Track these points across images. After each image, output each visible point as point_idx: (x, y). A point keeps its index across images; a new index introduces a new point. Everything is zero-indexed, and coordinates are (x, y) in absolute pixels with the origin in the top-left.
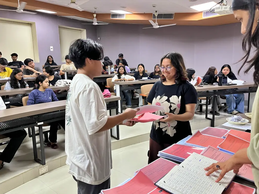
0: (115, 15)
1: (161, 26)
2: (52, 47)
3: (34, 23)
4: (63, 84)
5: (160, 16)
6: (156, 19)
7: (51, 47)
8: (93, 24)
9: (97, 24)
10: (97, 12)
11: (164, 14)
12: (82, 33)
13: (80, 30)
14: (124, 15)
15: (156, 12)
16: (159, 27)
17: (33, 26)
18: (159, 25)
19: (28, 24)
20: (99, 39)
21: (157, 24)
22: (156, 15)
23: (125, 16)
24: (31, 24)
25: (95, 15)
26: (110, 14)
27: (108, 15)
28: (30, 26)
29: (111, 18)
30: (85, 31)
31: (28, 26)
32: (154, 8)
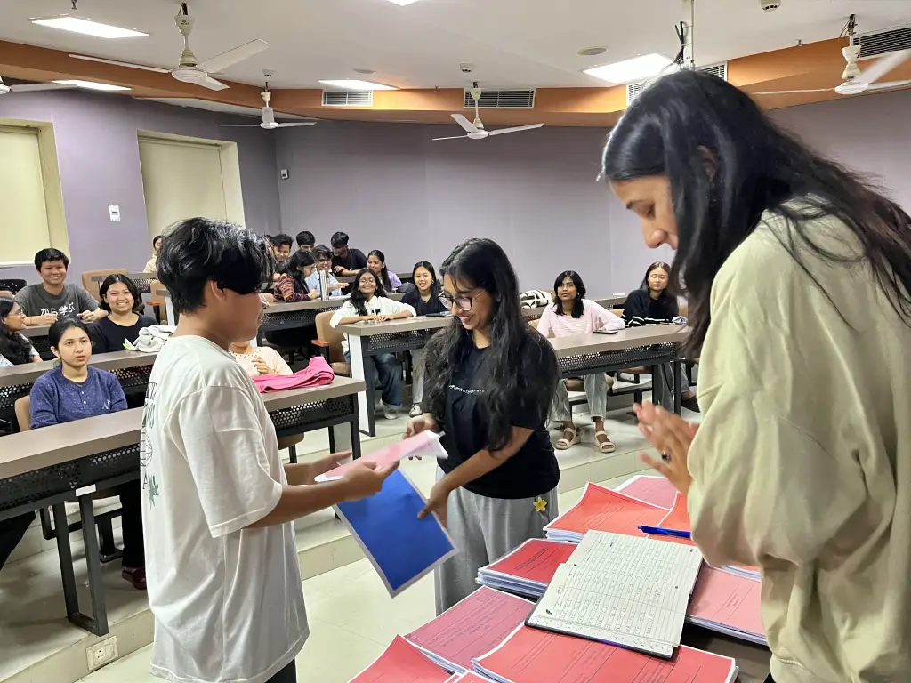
0: (336, 95)
1: (493, 133)
3: (51, 124)
5: (488, 97)
6: (476, 107)
7: (114, 208)
8: (262, 125)
9: (276, 125)
10: (271, 85)
11: (502, 93)
12: (223, 154)
13: (216, 145)
14: (366, 93)
15: (475, 85)
16: (485, 134)
17: (45, 135)
18: (486, 128)
19: (27, 128)
20: (284, 175)
21: (481, 125)
22: (476, 97)
23: (371, 96)
24: (36, 129)
25: (267, 96)
26: (322, 90)
27: (315, 93)
28: (35, 137)
29: (324, 105)
30: (233, 149)
31: (28, 136)
32: (465, 73)
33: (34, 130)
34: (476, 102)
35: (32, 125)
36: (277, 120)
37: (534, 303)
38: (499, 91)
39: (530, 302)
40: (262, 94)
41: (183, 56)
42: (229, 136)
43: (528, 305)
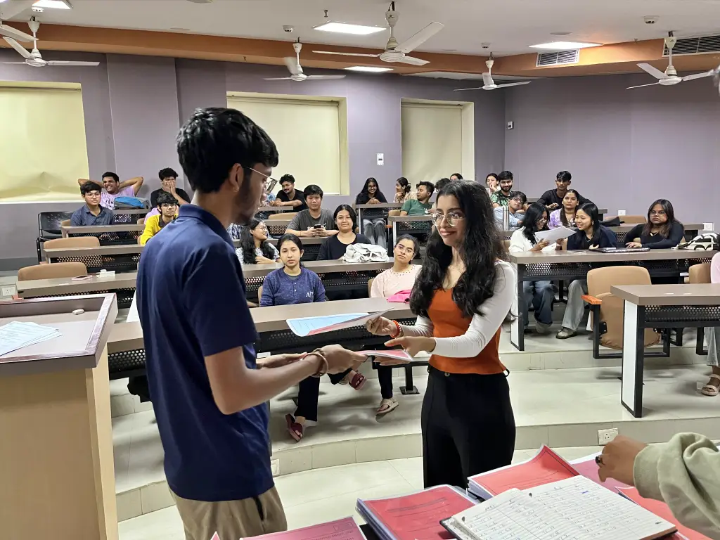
0: (548, 56)
1: (687, 78)
2: (382, 154)
3: (345, 98)
4: (358, 258)
5: (684, 45)
6: (670, 56)
7: (381, 156)
8: (484, 87)
9: (495, 86)
10: (494, 54)
11: (703, 39)
12: (464, 112)
13: (459, 105)
14: (574, 51)
15: (670, 34)
16: (679, 79)
17: (341, 107)
18: (679, 74)
19: (332, 102)
20: (510, 126)
21: (674, 72)
22: (671, 45)
23: (578, 55)
24: (337, 102)
25: (490, 64)
26: (537, 53)
27: (532, 56)
28: (336, 109)
29: (538, 66)
30: (470, 108)
31: (332, 108)
32: (649, 24)
33: (336, 103)
34: (671, 51)
35: (335, 100)
36: (496, 82)
37: (710, 246)
38: (699, 36)
39: (706, 245)
40: (487, 62)
41: (389, 42)
42: (467, 97)
43: (702, 247)
